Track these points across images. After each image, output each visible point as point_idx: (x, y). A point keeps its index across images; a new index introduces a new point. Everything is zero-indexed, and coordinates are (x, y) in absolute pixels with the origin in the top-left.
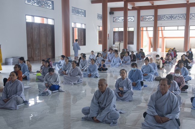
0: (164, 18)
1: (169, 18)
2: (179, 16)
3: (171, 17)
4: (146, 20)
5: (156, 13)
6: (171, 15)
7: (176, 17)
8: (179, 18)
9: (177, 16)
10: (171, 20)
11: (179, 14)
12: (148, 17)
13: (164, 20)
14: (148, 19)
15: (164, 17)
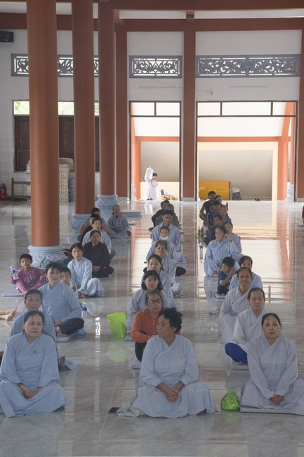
0: (218, 69)
1: (239, 71)
2: (274, 64)
3: (247, 65)
4: (152, 74)
5: (190, 45)
6: (247, 56)
7: (264, 66)
8: (276, 68)
9: (266, 63)
10: (247, 76)
11: (274, 56)
12: (159, 63)
13: (221, 77)
14: (159, 69)
15: (221, 65)
